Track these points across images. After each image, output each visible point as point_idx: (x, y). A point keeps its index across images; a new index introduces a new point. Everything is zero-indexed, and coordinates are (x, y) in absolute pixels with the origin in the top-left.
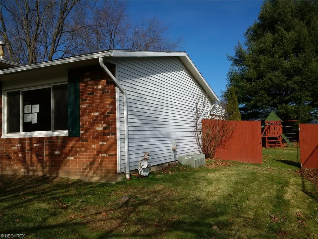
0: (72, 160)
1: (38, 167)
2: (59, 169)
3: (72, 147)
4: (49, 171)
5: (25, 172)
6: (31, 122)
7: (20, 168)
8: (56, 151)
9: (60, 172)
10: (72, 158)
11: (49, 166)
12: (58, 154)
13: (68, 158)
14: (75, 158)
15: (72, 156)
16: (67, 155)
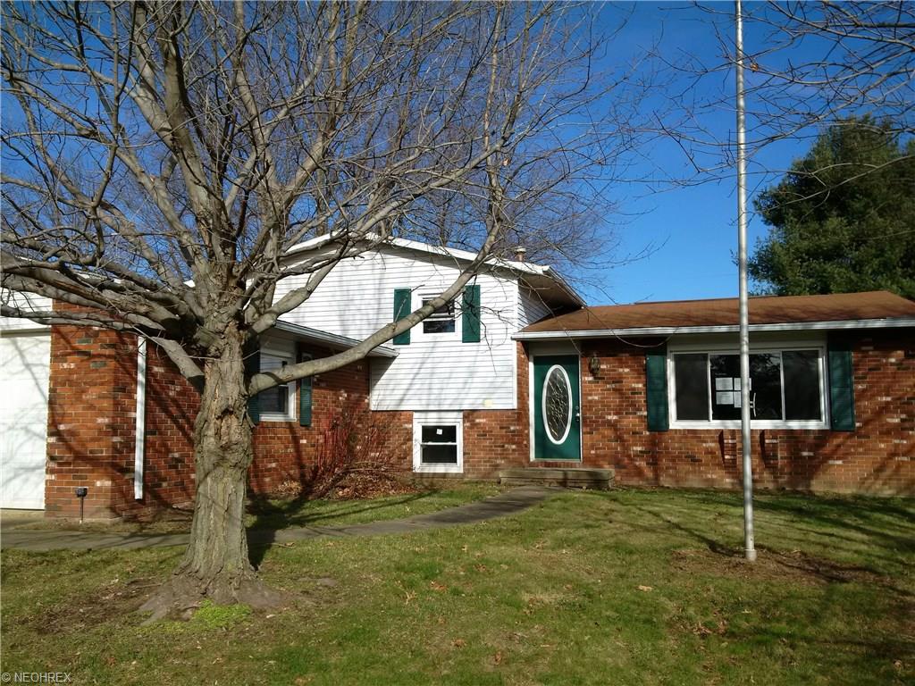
0: (839, 466)
1: (765, 475)
2: (811, 478)
3: (838, 446)
4: (789, 483)
5: (733, 484)
6: (733, 405)
7: (723, 477)
8: (805, 451)
9: (813, 482)
10: (840, 462)
11: (790, 474)
12: (809, 457)
13: (831, 462)
14: (843, 462)
15: (838, 459)
16: (829, 457)
